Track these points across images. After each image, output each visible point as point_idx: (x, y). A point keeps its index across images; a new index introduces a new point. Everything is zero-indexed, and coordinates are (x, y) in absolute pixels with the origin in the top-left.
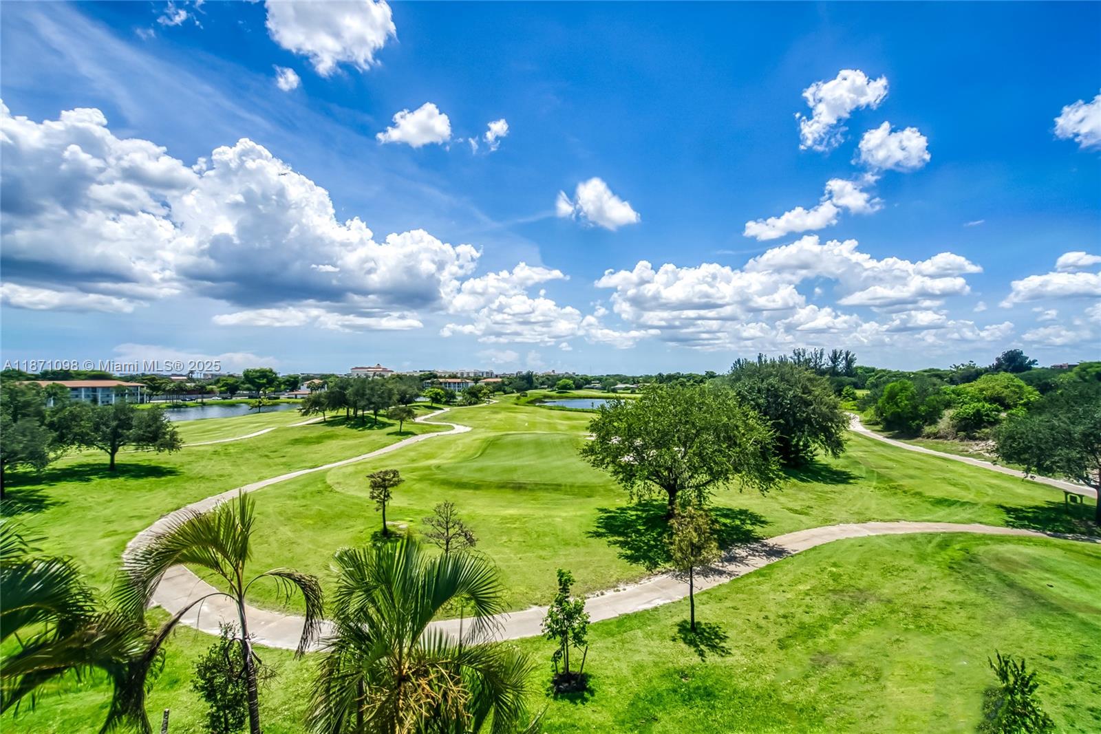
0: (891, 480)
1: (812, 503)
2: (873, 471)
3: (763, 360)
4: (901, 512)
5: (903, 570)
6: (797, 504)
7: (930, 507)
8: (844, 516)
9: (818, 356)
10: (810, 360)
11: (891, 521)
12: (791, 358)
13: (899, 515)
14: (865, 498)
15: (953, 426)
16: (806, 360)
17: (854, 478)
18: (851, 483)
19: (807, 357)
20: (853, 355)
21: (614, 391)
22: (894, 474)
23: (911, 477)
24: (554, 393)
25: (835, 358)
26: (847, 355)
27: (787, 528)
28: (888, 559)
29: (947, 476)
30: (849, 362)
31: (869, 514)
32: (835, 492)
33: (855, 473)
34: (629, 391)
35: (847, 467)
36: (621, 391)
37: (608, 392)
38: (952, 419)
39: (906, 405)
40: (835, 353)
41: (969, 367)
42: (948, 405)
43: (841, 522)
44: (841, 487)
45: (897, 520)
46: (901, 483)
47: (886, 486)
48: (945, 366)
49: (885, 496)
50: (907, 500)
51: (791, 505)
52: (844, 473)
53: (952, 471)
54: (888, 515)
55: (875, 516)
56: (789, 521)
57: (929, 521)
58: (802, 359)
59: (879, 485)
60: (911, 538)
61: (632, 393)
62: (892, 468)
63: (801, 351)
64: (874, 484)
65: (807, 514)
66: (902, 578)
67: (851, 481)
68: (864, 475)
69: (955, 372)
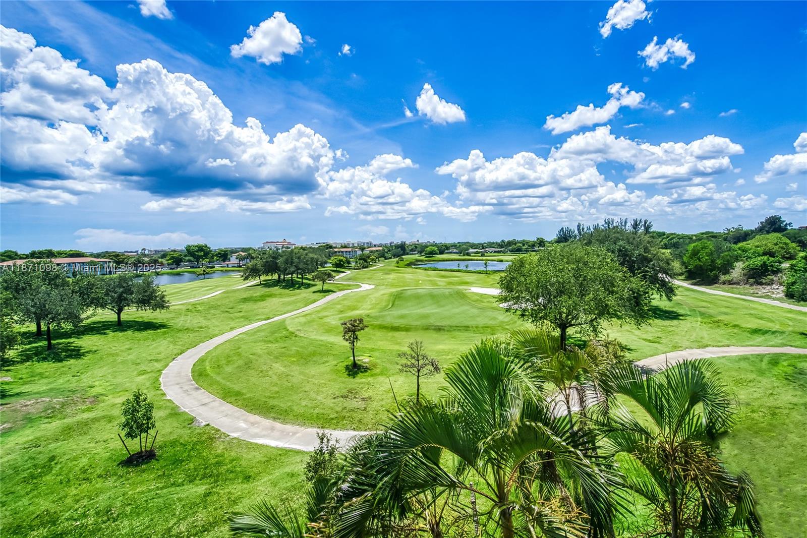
0: (711, 316)
1: (660, 335)
2: (695, 310)
4: (728, 339)
5: (750, 381)
6: (649, 336)
7: (749, 335)
8: (688, 343)
9: (623, 223)
10: (618, 226)
11: (723, 346)
12: (603, 225)
13: (728, 342)
14: (697, 330)
15: (744, 275)
16: (614, 227)
17: (682, 316)
18: (681, 319)
19: (615, 224)
20: (650, 223)
21: (468, 254)
22: (711, 311)
23: (726, 314)
24: (423, 258)
25: (636, 225)
26: (645, 223)
27: (649, 353)
28: (734, 374)
29: (752, 312)
30: (648, 228)
31: (705, 342)
32: (673, 326)
33: (681, 311)
34: (480, 255)
35: (673, 307)
36: (473, 255)
37: (464, 255)
38: (743, 269)
39: (706, 260)
40: (636, 221)
41: (737, 229)
42: (737, 259)
43: (687, 348)
44: (675, 322)
45: (728, 346)
46: (720, 318)
47: (709, 321)
48: (720, 229)
49: (711, 328)
50: (730, 331)
51: (644, 336)
52: (672, 312)
53: (754, 309)
54: (719, 342)
55: (709, 343)
56: (648, 348)
57: (751, 346)
58: (611, 226)
59: (704, 320)
60: (745, 358)
61: (482, 256)
62: (708, 308)
63: (610, 220)
64: (699, 319)
65: (659, 343)
66: (751, 387)
67: (681, 318)
68: (689, 314)
69: (727, 234)
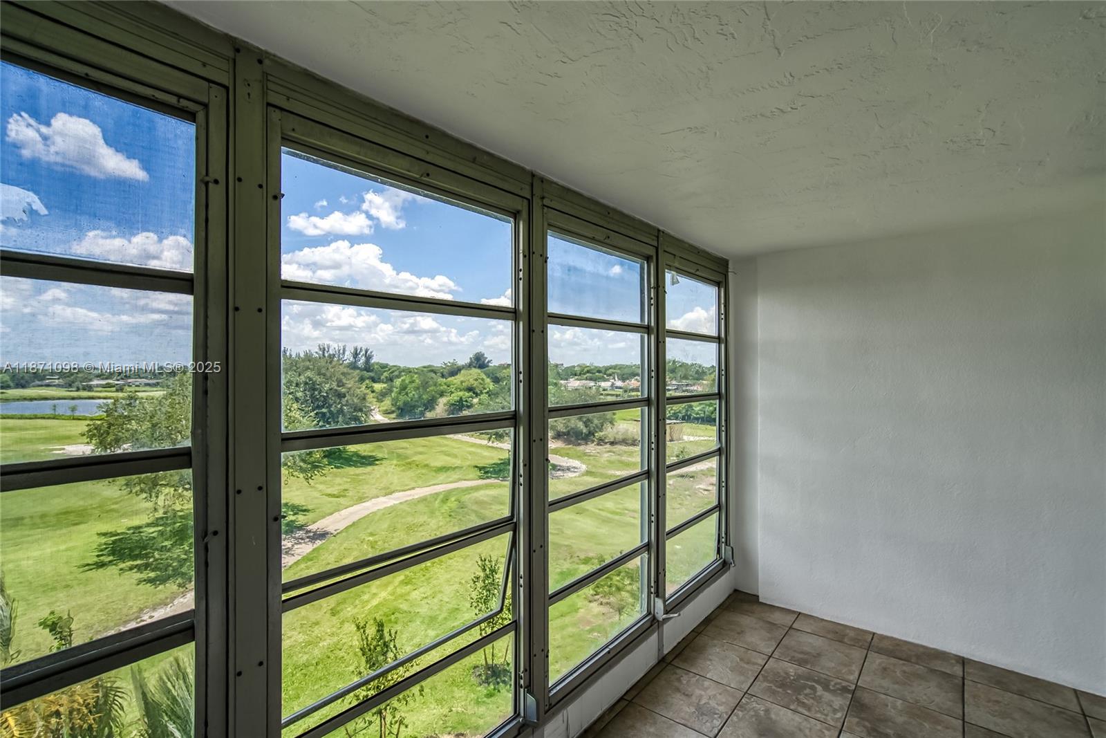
0: (407, 458)
1: (346, 486)
2: (393, 452)
3: (288, 354)
4: (416, 482)
6: (334, 489)
7: (434, 474)
8: (375, 492)
9: (341, 351)
10: (334, 355)
11: (409, 489)
12: (316, 353)
13: (413, 484)
14: (389, 475)
15: (446, 411)
16: (330, 355)
17: (378, 460)
18: (377, 464)
19: (331, 352)
20: (371, 352)
22: (409, 452)
23: (421, 453)
25: (356, 354)
26: (366, 352)
27: (329, 511)
28: (409, 519)
29: (444, 449)
30: (368, 358)
31: (393, 488)
32: (365, 474)
33: (380, 455)
34: (114, 389)
35: (373, 451)
36: (100, 389)
38: (445, 405)
39: (414, 395)
40: (356, 349)
41: (453, 364)
42: (442, 394)
43: (373, 498)
44: (369, 468)
45: (413, 488)
46: (414, 459)
47: (403, 463)
48: (437, 364)
49: (403, 471)
50: (419, 471)
51: (329, 491)
52: (370, 457)
53: (446, 445)
54: (407, 485)
55: (398, 488)
56: (330, 505)
57: (434, 485)
58: (326, 355)
59: (398, 463)
60: (423, 500)
61: (117, 391)
62: (407, 448)
63: (326, 346)
64: (395, 462)
65: (345, 496)
66: (420, 532)
67: (377, 462)
68: (386, 457)
69: (444, 368)
